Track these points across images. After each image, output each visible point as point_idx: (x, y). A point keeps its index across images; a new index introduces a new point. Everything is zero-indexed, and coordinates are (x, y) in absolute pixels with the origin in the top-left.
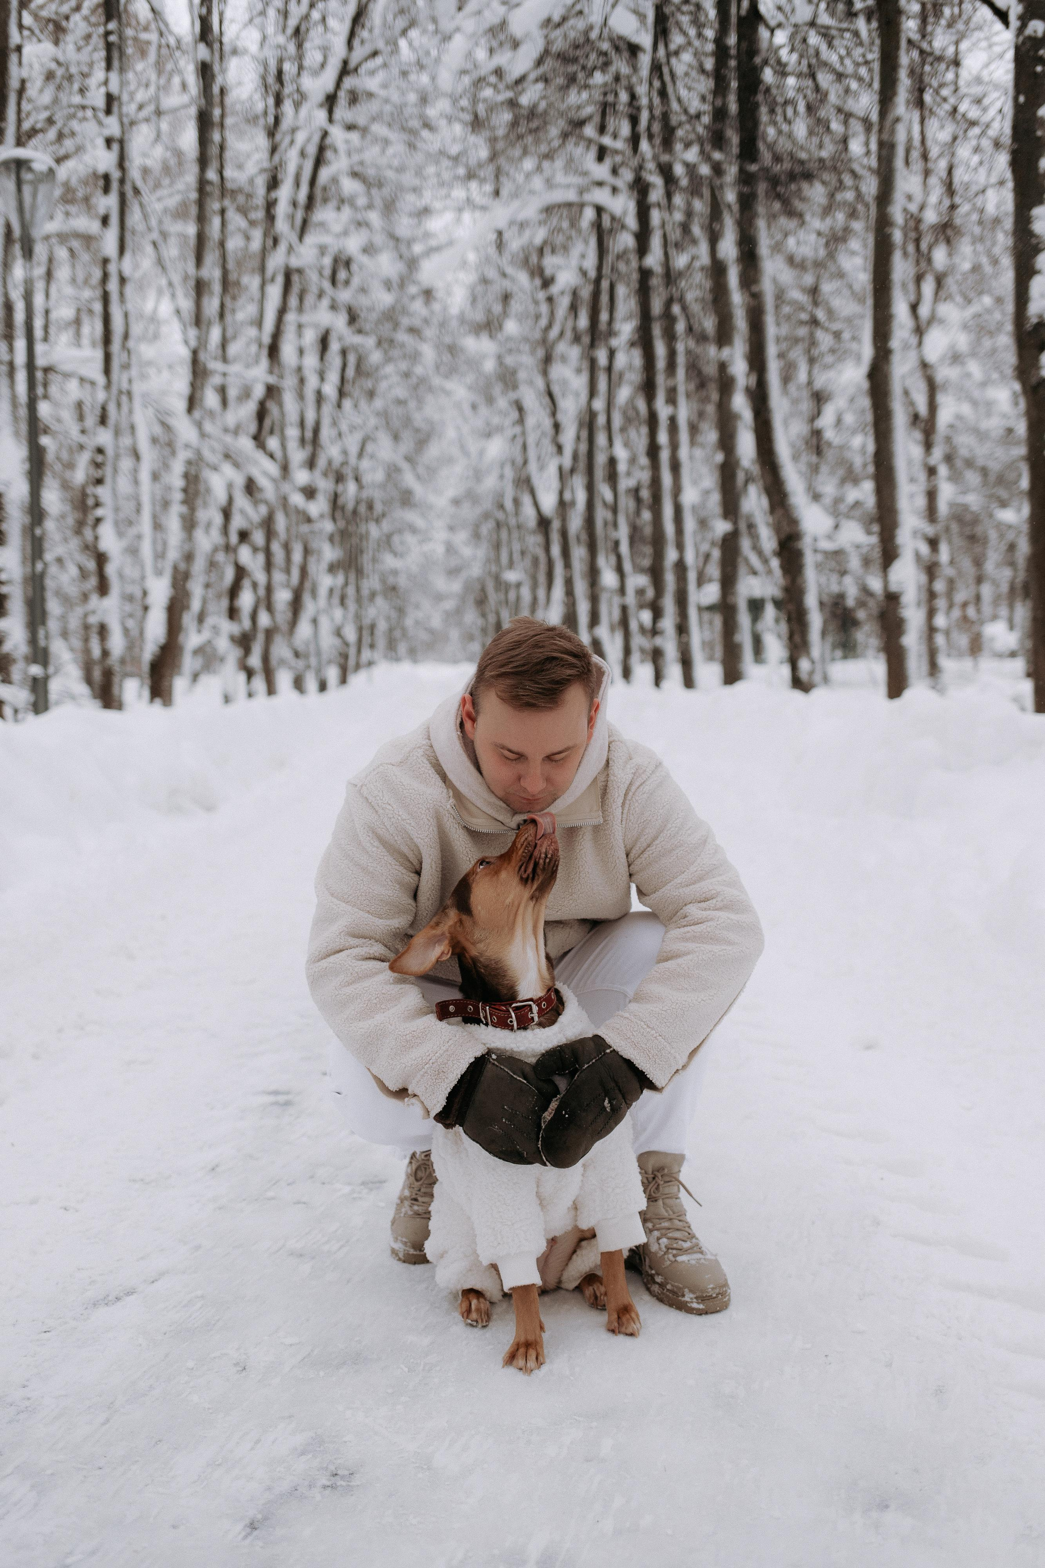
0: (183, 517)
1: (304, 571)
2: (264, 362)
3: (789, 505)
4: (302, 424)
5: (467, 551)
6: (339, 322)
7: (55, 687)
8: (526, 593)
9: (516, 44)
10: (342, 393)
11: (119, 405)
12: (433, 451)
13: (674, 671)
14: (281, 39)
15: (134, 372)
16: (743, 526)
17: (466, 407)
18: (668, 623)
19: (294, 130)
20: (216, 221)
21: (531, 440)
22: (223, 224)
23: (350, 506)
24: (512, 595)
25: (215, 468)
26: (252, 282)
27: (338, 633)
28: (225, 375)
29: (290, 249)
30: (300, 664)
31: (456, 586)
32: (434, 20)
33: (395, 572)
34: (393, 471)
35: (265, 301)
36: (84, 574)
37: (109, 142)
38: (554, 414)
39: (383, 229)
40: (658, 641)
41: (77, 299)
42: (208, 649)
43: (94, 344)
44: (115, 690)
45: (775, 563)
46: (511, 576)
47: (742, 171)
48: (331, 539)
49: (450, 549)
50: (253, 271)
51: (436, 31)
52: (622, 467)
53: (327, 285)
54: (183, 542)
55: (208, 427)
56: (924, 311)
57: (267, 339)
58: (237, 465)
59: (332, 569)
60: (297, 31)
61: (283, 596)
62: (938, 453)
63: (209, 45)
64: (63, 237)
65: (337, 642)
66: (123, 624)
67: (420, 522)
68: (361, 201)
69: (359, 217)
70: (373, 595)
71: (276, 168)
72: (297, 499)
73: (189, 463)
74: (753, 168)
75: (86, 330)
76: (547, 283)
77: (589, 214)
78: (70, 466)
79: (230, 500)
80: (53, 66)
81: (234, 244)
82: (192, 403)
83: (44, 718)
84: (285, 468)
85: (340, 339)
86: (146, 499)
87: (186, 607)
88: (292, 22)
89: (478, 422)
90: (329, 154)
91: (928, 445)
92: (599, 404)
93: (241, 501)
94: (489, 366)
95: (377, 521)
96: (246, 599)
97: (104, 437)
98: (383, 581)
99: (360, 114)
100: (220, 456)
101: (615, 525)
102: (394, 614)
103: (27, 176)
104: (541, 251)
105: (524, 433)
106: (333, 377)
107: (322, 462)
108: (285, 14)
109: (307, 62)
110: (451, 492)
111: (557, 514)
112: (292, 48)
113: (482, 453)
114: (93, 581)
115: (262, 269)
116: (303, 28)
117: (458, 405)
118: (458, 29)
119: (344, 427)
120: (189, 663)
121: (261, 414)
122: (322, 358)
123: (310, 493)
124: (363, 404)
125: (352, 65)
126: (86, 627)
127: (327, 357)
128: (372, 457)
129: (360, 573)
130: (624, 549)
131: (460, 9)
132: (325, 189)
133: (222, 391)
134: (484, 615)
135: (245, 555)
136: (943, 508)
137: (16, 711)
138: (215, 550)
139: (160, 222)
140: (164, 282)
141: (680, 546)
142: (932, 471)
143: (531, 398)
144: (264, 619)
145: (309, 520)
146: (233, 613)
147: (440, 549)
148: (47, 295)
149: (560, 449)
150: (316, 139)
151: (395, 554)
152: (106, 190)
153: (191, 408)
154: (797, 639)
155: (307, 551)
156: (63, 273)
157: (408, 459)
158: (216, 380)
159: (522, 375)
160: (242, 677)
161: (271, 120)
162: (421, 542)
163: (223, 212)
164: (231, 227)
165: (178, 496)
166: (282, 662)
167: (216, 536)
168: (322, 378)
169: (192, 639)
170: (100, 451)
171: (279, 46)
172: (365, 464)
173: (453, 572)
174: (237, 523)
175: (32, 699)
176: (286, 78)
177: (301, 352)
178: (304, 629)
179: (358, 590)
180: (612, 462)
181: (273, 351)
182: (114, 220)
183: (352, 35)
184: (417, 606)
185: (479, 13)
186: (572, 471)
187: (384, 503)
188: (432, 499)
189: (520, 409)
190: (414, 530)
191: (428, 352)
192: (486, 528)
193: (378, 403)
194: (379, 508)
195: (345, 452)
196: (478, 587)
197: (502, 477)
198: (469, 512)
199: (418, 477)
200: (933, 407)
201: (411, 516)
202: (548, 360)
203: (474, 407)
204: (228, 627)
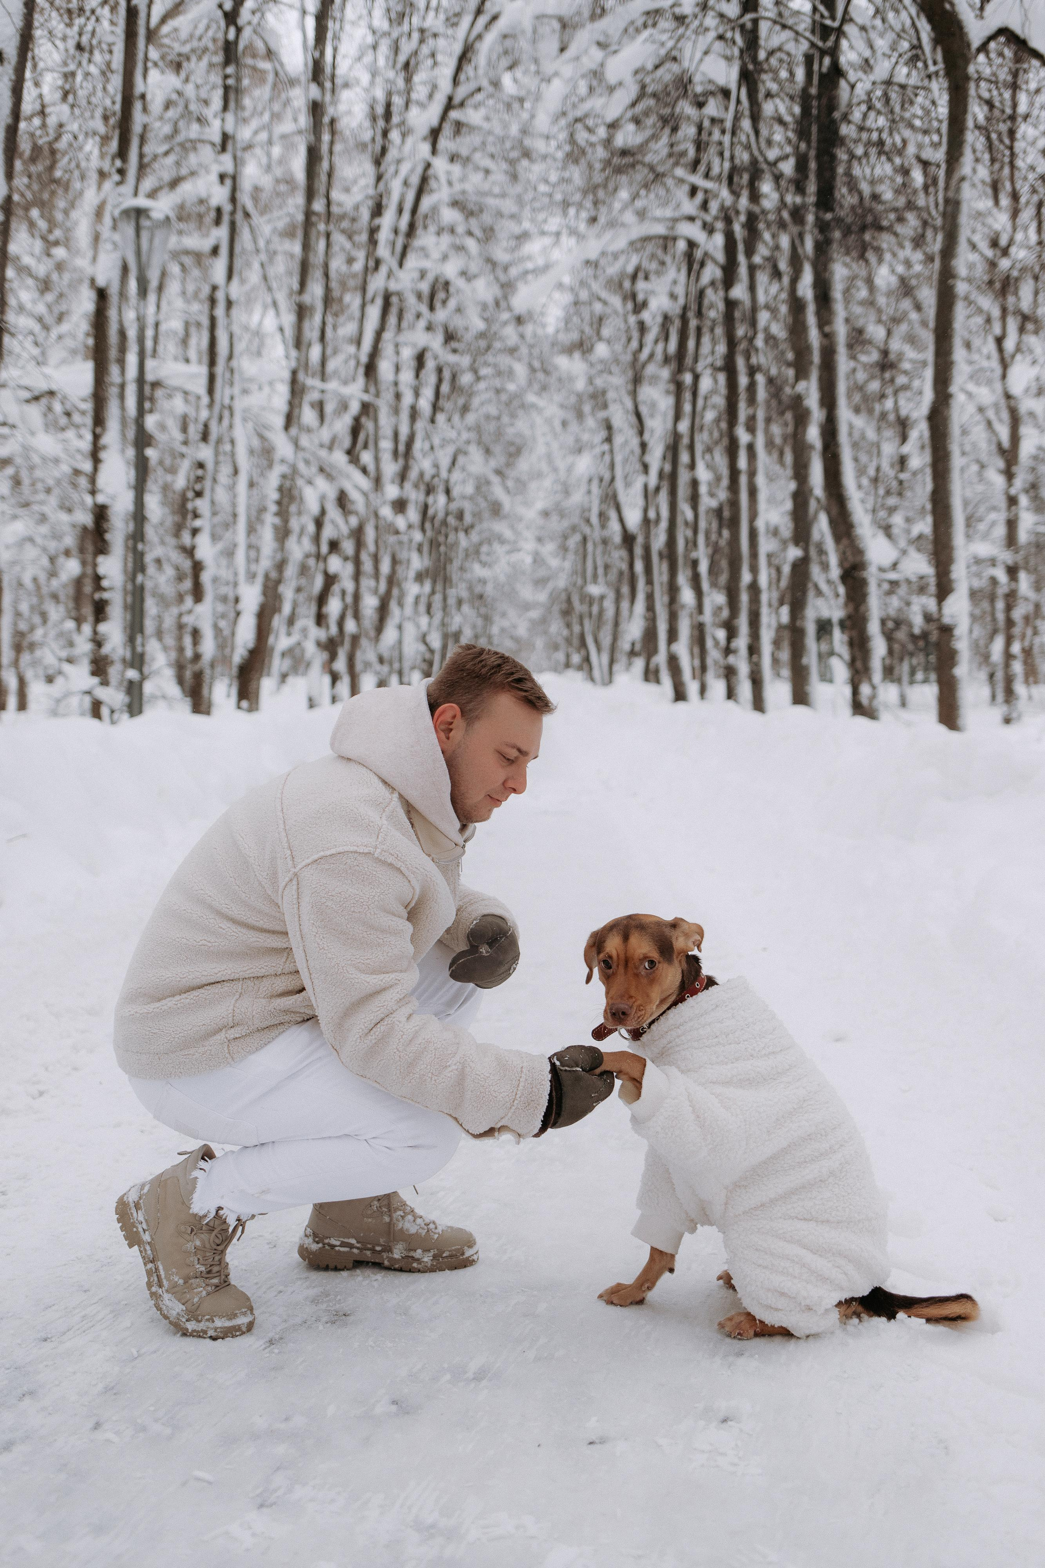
0: (276, 528)
1: (392, 580)
2: (361, 380)
3: (856, 536)
4: (396, 435)
5: (554, 563)
6: (435, 342)
7: (148, 688)
8: (609, 606)
9: (611, 89)
10: (436, 407)
11: (221, 419)
12: (523, 465)
13: (745, 689)
14: (391, 74)
15: (236, 390)
16: (813, 552)
17: (557, 424)
18: (742, 642)
19: (399, 162)
20: (322, 245)
21: (618, 459)
22: (328, 245)
23: (441, 515)
24: (595, 609)
25: (310, 482)
26: (353, 301)
27: (423, 639)
28: (323, 391)
29: (390, 275)
30: (385, 669)
31: (542, 597)
32: (536, 61)
33: (483, 581)
34: (482, 484)
35: (365, 320)
36: (180, 578)
37: (222, 177)
38: (641, 433)
39: (480, 254)
40: (731, 659)
41: (186, 312)
42: (297, 651)
43: (200, 362)
44: (205, 691)
45: (842, 590)
46: (595, 590)
47: (817, 218)
48: (420, 549)
49: (538, 560)
50: (356, 289)
51: (538, 72)
52: (703, 489)
53: (424, 309)
54: (275, 551)
55: (304, 441)
56: (1010, 344)
57: (364, 359)
58: (330, 477)
59: (420, 577)
60: (407, 65)
61: (370, 603)
62: (1019, 483)
63: (321, 85)
64: (176, 255)
65: (422, 648)
66: (216, 627)
67: (508, 534)
68: (460, 229)
69: (458, 242)
70: (460, 602)
71: (381, 196)
72: (386, 512)
73: (284, 477)
74: (829, 216)
75: (193, 341)
76: (640, 307)
77: (682, 245)
78: (173, 470)
79: (323, 512)
80: (174, 96)
81: (337, 264)
82: (290, 420)
83: (138, 720)
84: (378, 482)
85: (436, 358)
86: (242, 510)
87: (277, 609)
88: (402, 59)
89: (570, 440)
90: (433, 184)
91: (1009, 475)
92: (683, 427)
93: (333, 513)
94: (580, 385)
95: (466, 531)
96: (334, 607)
97: (205, 453)
98: (470, 589)
99: (463, 145)
100: (314, 469)
101: (695, 544)
102: (480, 622)
103: (145, 223)
104: (634, 277)
105: (611, 451)
106: (428, 393)
107: (413, 474)
108: (396, 49)
109: (414, 96)
110: (540, 505)
111: (641, 530)
112: (401, 83)
113: (570, 469)
114: (188, 584)
115: (364, 290)
116: (413, 62)
117: (549, 421)
118: (556, 74)
119: (436, 441)
120: (277, 664)
121: (355, 430)
122: (417, 376)
123: (400, 506)
124: (456, 418)
125: (457, 100)
126: (181, 627)
127: (423, 373)
128: (463, 469)
129: (447, 581)
130: (703, 568)
131: (562, 50)
132: (426, 217)
133: (320, 407)
134: (568, 625)
135: (335, 564)
136: (1023, 536)
137: (112, 712)
138: (307, 556)
139: (268, 242)
140: (269, 300)
141: (754, 570)
142: (1012, 501)
143: (620, 416)
144: (351, 626)
145: (397, 532)
146: (320, 619)
147: (529, 560)
148: (158, 306)
149: (646, 468)
150: (419, 170)
151: (484, 564)
152: (218, 222)
153: (287, 426)
154: (859, 664)
155: (395, 561)
156: (173, 287)
157: (499, 472)
158: (315, 396)
159: (611, 395)
160: (327, 680)
161: (378, 148)
162: (509, 552)
163: (328, 235)
164: (335, 248)
165: (273, 508)
166: (367, 665)
167: (307, 545)
168: (417, 394)
169: (281, 641)
170: (201, 465)
171: (387, 81)
172: (456, 476)
173: (541, 582)
174: (328, 532)
175: (127, 700)
176: (394, 109)
177: (397, 369)
178: (390, 635)
179: (445, 599)
180: (695, 483)
181: (370, 370)
182: (224, 251)
183: (459, 69)
184: (504, 615)
185: (577, 59)
186: (658, 489)
187: (474, 515)
188: (521, 510)
189: (609, 427)
190: (502, 541)
191: (521, 370)
192: (574, 540)
193: (471, 418)
194: (468, 518)
195: (436, 466)
196: (564, 596)
197: (589, 492)
198: (556, 525)
199: (508, 491)
200: (1015, 438)
201: (500, 527)
202: (637, 380)
203: (564, 424)
204: (316, 633)
